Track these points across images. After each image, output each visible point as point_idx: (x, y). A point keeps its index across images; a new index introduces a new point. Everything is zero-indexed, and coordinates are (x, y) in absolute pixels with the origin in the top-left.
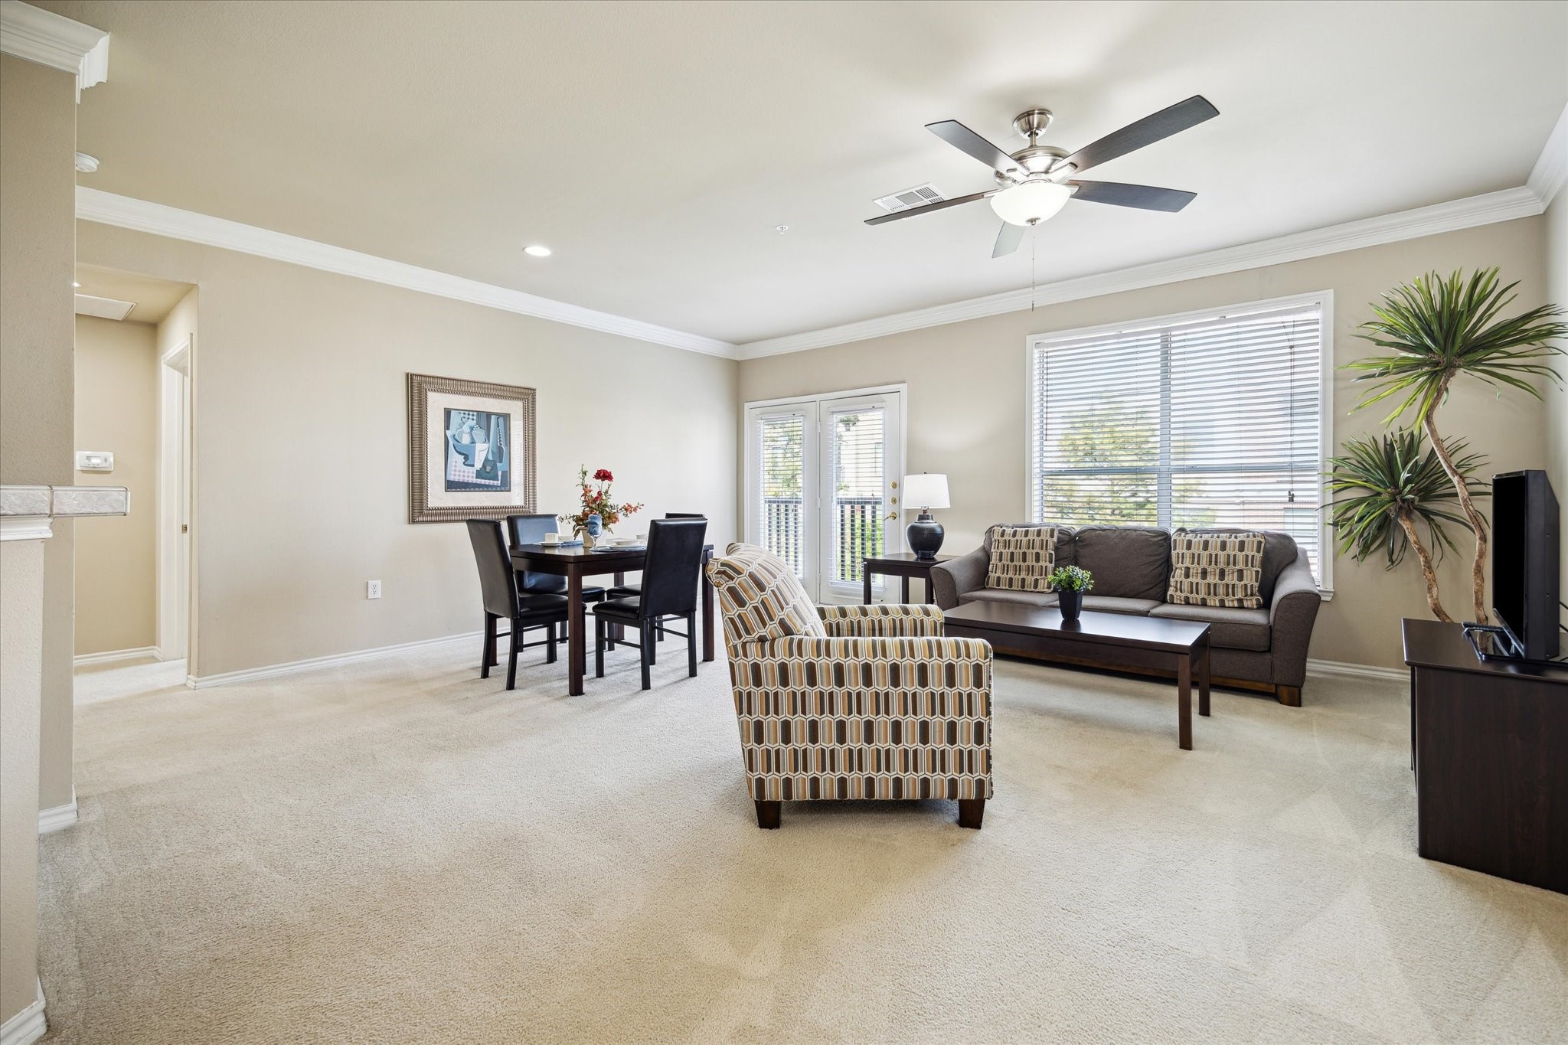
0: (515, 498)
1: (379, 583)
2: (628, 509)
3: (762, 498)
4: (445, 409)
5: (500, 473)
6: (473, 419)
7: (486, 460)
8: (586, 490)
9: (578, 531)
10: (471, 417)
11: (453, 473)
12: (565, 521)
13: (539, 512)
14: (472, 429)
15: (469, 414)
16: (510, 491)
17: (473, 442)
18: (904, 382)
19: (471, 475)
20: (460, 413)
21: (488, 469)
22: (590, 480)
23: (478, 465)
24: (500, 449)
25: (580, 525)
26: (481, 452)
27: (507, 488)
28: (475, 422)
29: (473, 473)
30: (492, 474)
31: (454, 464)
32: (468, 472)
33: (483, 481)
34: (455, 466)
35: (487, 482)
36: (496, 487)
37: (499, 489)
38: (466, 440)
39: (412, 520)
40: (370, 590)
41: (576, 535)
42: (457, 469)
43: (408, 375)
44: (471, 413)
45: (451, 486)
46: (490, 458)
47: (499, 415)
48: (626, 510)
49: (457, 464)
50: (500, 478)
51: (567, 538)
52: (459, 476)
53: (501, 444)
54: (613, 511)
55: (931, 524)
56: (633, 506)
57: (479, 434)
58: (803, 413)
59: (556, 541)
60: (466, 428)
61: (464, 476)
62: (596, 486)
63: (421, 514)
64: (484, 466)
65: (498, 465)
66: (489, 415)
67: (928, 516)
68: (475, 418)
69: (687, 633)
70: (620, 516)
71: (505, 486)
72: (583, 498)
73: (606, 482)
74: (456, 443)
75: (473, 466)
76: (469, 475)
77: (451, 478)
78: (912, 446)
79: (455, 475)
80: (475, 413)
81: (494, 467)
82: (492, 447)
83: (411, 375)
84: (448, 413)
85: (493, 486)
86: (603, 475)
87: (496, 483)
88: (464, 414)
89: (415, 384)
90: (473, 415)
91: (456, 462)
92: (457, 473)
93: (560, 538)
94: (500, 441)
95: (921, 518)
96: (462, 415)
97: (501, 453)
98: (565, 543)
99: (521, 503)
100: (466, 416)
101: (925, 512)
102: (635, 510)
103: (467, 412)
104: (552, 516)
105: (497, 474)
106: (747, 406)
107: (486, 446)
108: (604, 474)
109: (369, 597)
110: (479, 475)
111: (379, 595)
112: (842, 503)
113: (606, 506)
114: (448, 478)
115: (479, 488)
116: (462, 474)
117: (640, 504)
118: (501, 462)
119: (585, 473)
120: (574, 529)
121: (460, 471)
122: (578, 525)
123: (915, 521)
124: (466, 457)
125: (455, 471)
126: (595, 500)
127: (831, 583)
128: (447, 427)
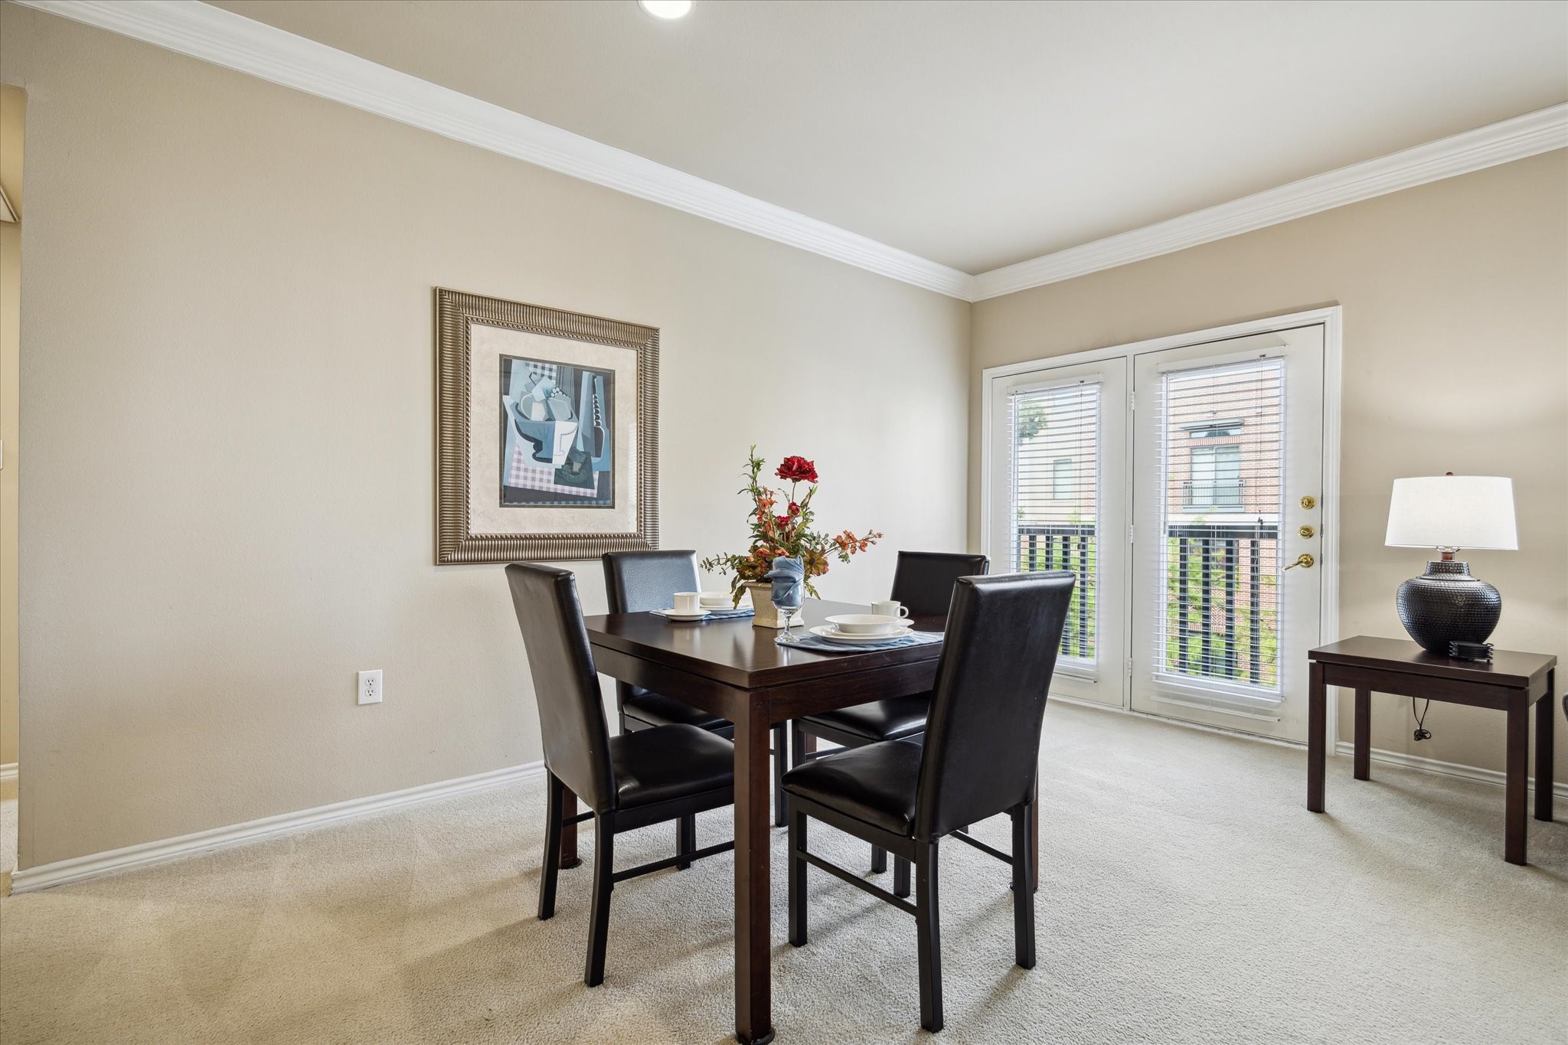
0: (621, 520)
1: (378, 674)
2: (845, 544)
3: (1015, 524)
4: (501, 356)
5: (596, 476)
6: (550, 377)
7: (573, 450)
8: (762, 506)
9: (742, 590)
10: (547, 373)
11: (514, 472)
12: (717, 569)
13: (662, 547)
14: (548, 394)
15: (543, 368)
16: (613, 507)
17: (550, 418)
18: (1335, 303)
19: (545, 477)
20: (527, 365)
21: (576, 467)
22: (769, 478)
23: (559, 459)
24: (597, 432)
25: (748, 578)
26: (565, 436)
27: (609, 502)
28: (554, 382)
29: (550, 473)
30: (582, 477)
31: (516, 456)
32: (542, 472)
33: (567, 489)
34: (519, 461)
35: (574, 490)
36: (590, 499)
37: (594, 503)
38: (538, 414)
39: (441, 560)
40: (363, 688)
41: (737, 599)
42: (522, 466)
43: (435, 290)
44: (547, 366)
45: (510, 496)
46: (580, 447)
47: (596, 372)
48: (843, 545)
49: (522, 458)
50: (596, 484)
51: (717, 602)
52: (525, 478)
53: (598, 424)
54: (819, 547)
55: (1464, 583)
56: (859, 537)
57: (562, 404)
58: (1100, 377)
59: (698, 611)
60: (538, 393)
61: (533, 479)
62: (784, 493)
63: (457, 548)
64: (569, 462)
65: (594, 460)
66: (578, 371)
67: (1460, 565)
68: (554, 374)
69: (1009, 853)
70: (832, 558)
71: (606, 499)
72: (754, 519)
73: (804, 485)
74: (520, 419)
75: (549, 460)
76: (542, 477)
77: (512, 482)
78: (1354, 418)
79: (517, 477)
80: (554, 367)
81: (587, 465)
82: (584, 430)
83: (441, 291)
84: (506, 363)
85: (583, 498)
86: (797, 469)
87: (588, 492)
88: (536, 366)
89: (448, 307)
90: (551, 370)
91: (520, 453)
92: (522, 473)
93: (703, 602)
94: (598, 418)
95: (1437, 569)
96: (532, 369)
97: (598, 439)
98: (713, 613)
99: (632, 529)
100: (539, 371)
101: (1447, 556)
102: (863, 547)
103: (540, 364)
104: (685, 554)
105: (592, 477)
106: (987, 374)
107: (573, 425)
108: (800, 467)
109: (360, 703)
110: (560, 477)
111: (379, 697)
112: (1183, 533)
113: (800, 536)
114: (506, 483)
115: (560, 501)
116: (530, 475)
117: (875, 532)
118: (598, 455)
119: (757, 465)
120: (733, 584)
121: (526, 470)
122: (743, 576)
123: (1418, 574)
124: (538, 446)
125: (518, 469)
126: (782, 522)
127: (1157, 677)
128: (505, 390)
